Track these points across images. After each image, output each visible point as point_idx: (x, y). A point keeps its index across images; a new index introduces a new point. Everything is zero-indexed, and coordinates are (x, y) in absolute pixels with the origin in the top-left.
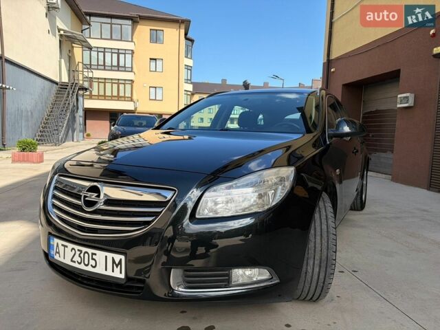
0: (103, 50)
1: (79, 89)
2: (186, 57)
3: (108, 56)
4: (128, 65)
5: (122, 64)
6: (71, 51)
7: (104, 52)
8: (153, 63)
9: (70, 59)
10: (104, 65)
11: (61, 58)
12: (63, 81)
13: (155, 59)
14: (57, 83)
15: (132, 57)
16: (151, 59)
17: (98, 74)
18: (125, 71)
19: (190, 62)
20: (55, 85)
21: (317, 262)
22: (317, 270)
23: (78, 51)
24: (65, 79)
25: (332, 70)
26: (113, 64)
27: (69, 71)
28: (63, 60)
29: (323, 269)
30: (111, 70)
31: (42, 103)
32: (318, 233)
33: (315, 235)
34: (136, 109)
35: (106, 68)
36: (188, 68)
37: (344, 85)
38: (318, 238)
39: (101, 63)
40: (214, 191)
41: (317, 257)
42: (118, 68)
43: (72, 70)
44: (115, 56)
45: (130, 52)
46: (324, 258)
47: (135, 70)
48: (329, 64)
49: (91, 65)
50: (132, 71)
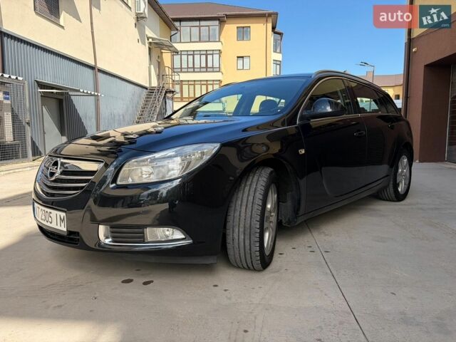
0: (192, 53)
1: (166, 92)
2: (275, 51)
3: (197, 57)
4: (216, 65)
5: (210, 65)
6: (160, 57)
7: (193, 55)
8: (240, 61)
9: (160, 65)
10: (194, 68)
11: (150, 65)
12: (153, 85)
13: (243, 57)
14: (147, 89)
15: (220, 56)
16: (238, 57)
17: (184, 77)
18: (213, 72)
19: (279, 57)
20: (145, 90)
23: (167, 56)
24: (155, 83)
25: (414, 50)
26: (202, 66)
27: (159, 75)
28: (152, 66)
30: (200, 72)
34: (224, 109)
35: (196, 70)
36: (276, 62)
37: (427, 66)
39: (191, 65)
42: (207, 69)
43: (161, 76)
44: (203, 57)
45: (218, 52)
47: (222, 69)
49: (181, 68)
50: (219, 71)
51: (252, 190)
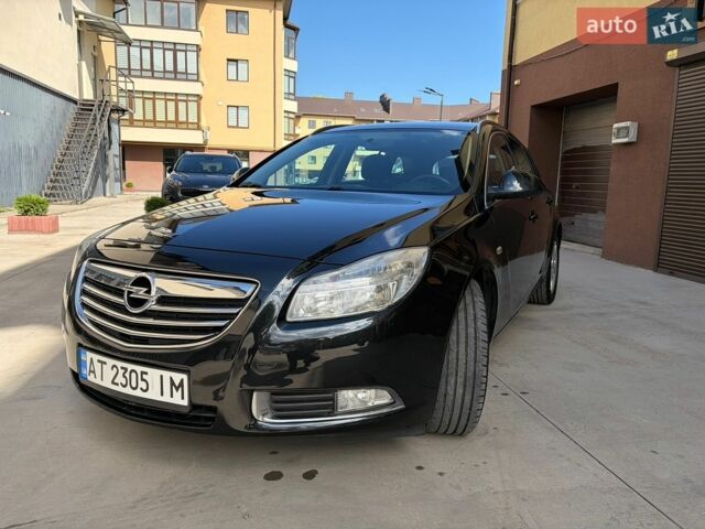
0: (149, 45)
1: (112, 110)
2: (287, 56)
3: (158, 54)
4: (192, 69)
5: (181, 67)
6: (97, 47)
7: (151, 49)
8: (232, 67)
9: (96, 61)
10: (152, 70)
11: (80, 60)
12: (85, 97)
13: (236, 61)
14: (75, 102)
15: (198, 56)
16: (229, 60)
17: (142, 84)
18: (187, 80)
19: (293, 65)
20: (72, 105)
21: (460, 380)
22: (460, 391)
23: (107, 47)
24: (88, 94)
25: (516, 82)
26: (167, 69)
27: (95, 80)
28: (84, 63)
29: (469, 390)
30: (164, 78)
31: (52, 135)
32: (462, 339)
33: (458, 343)
34: (206, 142)
35: (156, 75)
36: (289, 74)
37: (534, 107)
38: (462, 346)
39: (147, 65)
40: (315, 283)
41: (461, 374)
42: (175, 74)
43: (99, 79)
44: (170, 55)
45: (195, 48)
46: (470, 374)
47: (202, 78)
48: (511, 71)
49: (129, 69)
50: (197, 80)
51: (470, 318)
